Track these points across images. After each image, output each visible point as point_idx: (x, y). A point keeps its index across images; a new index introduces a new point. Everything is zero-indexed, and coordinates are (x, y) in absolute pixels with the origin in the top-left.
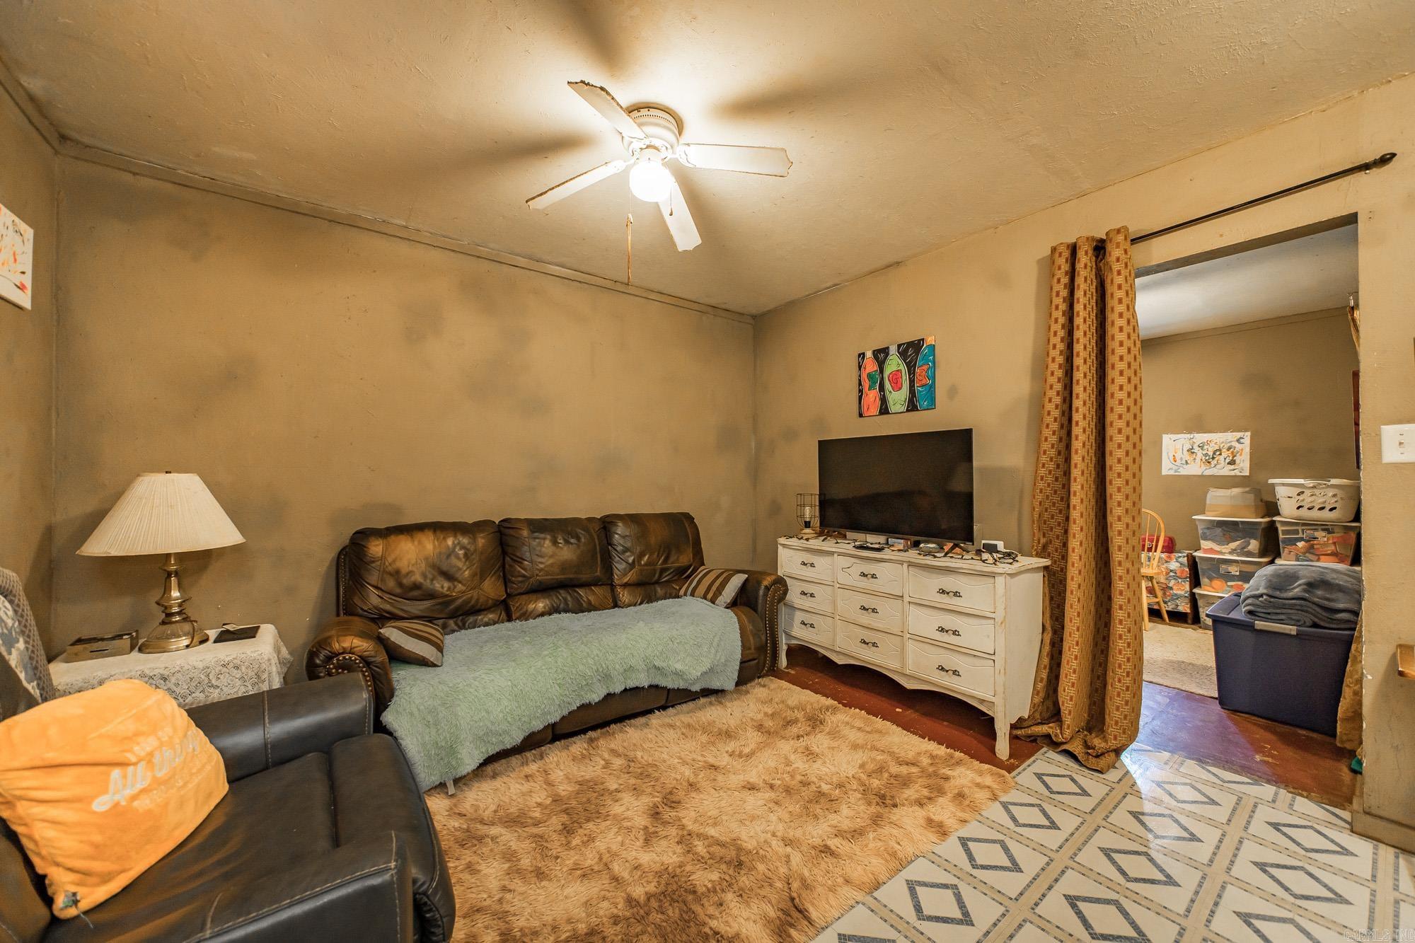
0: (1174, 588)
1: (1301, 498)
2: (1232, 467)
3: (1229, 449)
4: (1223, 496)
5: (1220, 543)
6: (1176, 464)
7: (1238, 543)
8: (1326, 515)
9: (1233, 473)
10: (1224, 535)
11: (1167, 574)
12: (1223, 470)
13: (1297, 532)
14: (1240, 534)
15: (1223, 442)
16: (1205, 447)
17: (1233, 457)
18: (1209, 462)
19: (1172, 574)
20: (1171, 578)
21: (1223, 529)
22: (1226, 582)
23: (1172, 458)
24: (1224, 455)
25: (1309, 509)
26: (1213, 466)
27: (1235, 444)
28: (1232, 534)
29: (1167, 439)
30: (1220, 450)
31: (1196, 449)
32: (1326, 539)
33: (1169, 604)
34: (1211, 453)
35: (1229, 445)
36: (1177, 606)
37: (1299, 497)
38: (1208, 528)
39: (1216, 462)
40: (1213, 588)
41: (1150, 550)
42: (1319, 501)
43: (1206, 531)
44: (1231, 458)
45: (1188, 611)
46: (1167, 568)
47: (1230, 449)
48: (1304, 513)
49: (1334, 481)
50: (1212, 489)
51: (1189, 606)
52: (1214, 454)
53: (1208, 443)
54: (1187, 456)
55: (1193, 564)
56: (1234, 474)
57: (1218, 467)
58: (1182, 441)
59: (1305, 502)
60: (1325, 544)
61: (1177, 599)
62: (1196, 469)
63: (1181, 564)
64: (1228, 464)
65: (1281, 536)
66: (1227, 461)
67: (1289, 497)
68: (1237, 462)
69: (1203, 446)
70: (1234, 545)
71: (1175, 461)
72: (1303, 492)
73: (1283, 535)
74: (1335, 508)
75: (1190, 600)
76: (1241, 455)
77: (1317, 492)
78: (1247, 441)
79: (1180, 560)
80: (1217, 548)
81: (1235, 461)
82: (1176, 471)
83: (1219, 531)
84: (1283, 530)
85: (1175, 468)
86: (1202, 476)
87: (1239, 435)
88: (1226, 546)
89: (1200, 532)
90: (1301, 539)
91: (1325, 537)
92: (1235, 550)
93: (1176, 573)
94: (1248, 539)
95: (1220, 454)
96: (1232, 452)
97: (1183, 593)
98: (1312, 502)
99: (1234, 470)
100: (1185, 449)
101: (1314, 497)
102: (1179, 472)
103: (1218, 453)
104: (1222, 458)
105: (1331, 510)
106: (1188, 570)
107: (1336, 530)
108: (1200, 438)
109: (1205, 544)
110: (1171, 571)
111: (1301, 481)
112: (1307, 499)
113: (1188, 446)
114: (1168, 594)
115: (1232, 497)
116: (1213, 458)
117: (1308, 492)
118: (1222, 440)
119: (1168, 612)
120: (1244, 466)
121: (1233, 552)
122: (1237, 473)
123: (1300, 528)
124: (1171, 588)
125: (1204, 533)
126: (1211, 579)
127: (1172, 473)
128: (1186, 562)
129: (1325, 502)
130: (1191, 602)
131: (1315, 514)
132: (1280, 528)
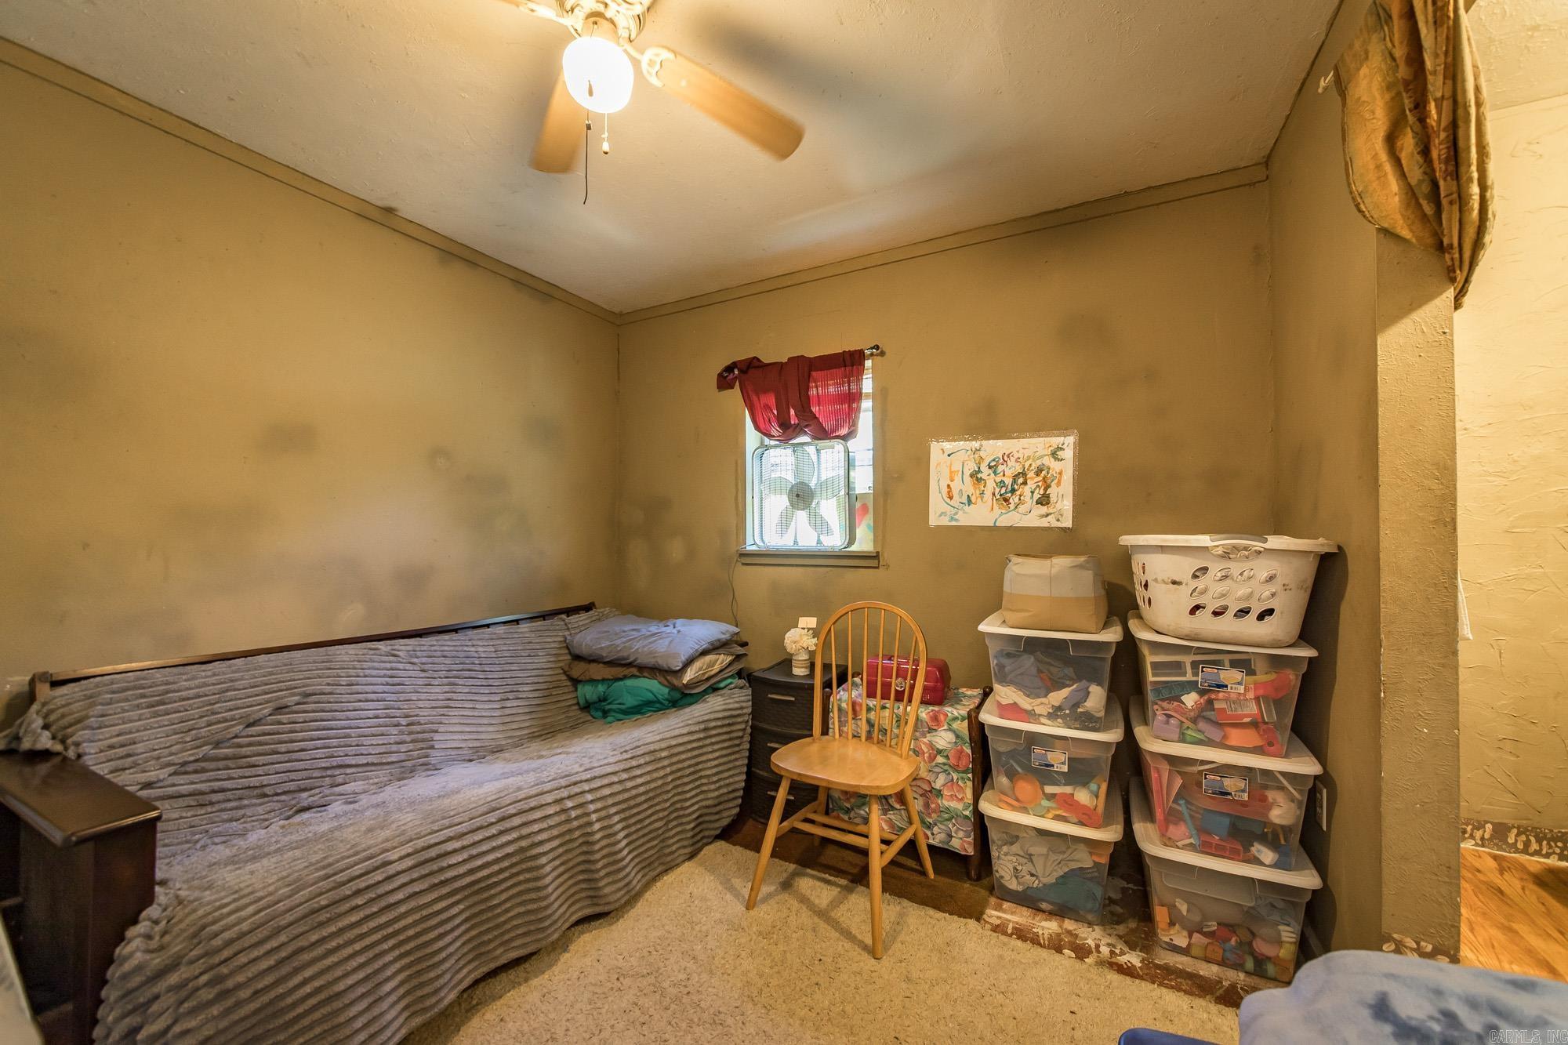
0: (946, 792)
1: (1201, 584)
2: (1044, 510)
3: (1039, 472)
4: (1036, 576)
5: (1031, 693)
6: (952, 503)
7: (1065, 692)
8: (1250, 628)
9: (1044, 523)
10: (1039, 671)
11: (932, 758)
12: (1027, 516)
13: (1178, 667)
14: (1069, 671)
15: (1029, 458)
16: (1000, 468)
17: (1046, 489)
18: (1006, 500)
19: (940, 759)
20: (937, 770)
21: (1037, 660)
22: (1043, 784)
23: (945, 490)
24: (1031, 484)
25: (1216, 614)
26: (1012, 506)
27: (1048, 461)
28: (1054, 670)
29: (939, 450)
30: (1024, 474)
31: (985, 472)
32: (1241, 689)
33: (936, 830)
34: (1008, 481)
35: (1039, 463)
36: (951, 836)
37: (1194, 584)
38: (1009, 655)
39: (1017, 500)
40: (1017, 800)
41: (899, 697)
42: (1238, 593)
43: (1005, 661)
44: (1042, 492)
45: (971, 851)
46: (931, 745)
47: (1041, 471)
48: (1204, 623)
49: (1275, 542)
50: (1015, 559)
51: (970, 840)
52: (1015, 481)
53: (1005, 458)
54: (969, 487)
55: (979, 736)
56: (1047, 525)
57: (1021, 508)
58: (962, 455)
59: (1210, 594)
60: (1239, 701)
61: (950, 819)
62: (983, 514)
63: (957, 736)
64: (1037, 503)
65: (1151, 678)
66: (1037, 496)
67: (1174, 582)
68: (1053, 499)
69: (996, 466)
70: (1058, 697)
71: (951, 498)
72: (1205, 570)
73: (1154, 675)
74: (1270, 612)
75: (974, 824)
76: (1058, 484)
77: (1235, 568)
78: (1068, 454)
79: (955, 725)
80: (1025, 703)
81: (1048, 497)
82: (952, 519)
83: (1028, 662)
84: (1152, 663)
85: (950, 511)
86: (994, 529)
87: (1056, 441)
88: (1043, 700)
89: (993, 662)
90: (1192, 686)
91: (1240, 684)
92: (1059, 708)
93: (947, 757)
94: (1084, 683)
95: (1025, 483)
96: (1045, 478)
97: (959, 806)
98: (1223, 595)
99: (1047, 515)
100: (967, 473)
101: (1228, 582)
102: (956, 520)
103: (1021, 480)
104: (1027, 490)
105: (1261, 617)
106: (969, 751)
107: (1259, 666)
108: (993, 448)
109: (1005, 693)
110: (939, 752)
111: (1204, 540)
112: (1213, 590)
113: (971, 467)
114: (933, 806)
115: (1051, 579)
116: (1013, 491)
117: (1216, 569)
118: (1027, 453)
119: (931, 847)
120: (1063, 509)
121: (1055, 714)
122: (1052, 522)
123: (1187, 659)
124: (939, 793)
125: (1001, 667)
126: (1012, 775)
127: (945, 521)
128: (966, 732)
129: (1251, 595)
130: (974, 830)
131: (1227, 626)
132: (1150, 658)
